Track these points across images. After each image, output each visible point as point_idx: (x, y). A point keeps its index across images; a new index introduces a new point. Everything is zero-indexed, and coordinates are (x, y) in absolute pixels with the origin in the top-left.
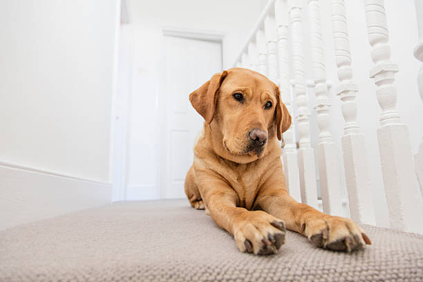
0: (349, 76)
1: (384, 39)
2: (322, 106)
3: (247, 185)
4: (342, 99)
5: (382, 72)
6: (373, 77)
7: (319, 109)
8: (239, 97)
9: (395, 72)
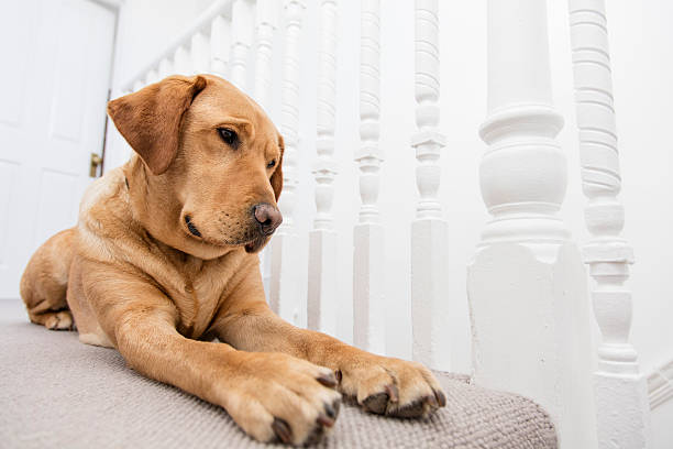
0: (375, 137)
1: (433, 97)
2: (325, 172)
3: (201, 300)
4: (362, 169)
5: (430, 143)
6: (416, 146)
7: (321, 175)
8: (230, 137)
9: (443, 146)
